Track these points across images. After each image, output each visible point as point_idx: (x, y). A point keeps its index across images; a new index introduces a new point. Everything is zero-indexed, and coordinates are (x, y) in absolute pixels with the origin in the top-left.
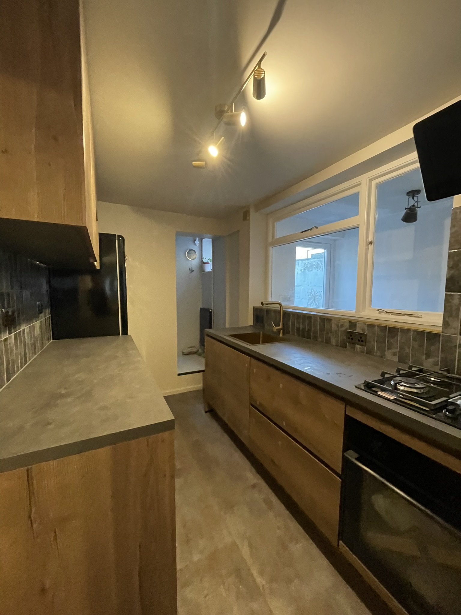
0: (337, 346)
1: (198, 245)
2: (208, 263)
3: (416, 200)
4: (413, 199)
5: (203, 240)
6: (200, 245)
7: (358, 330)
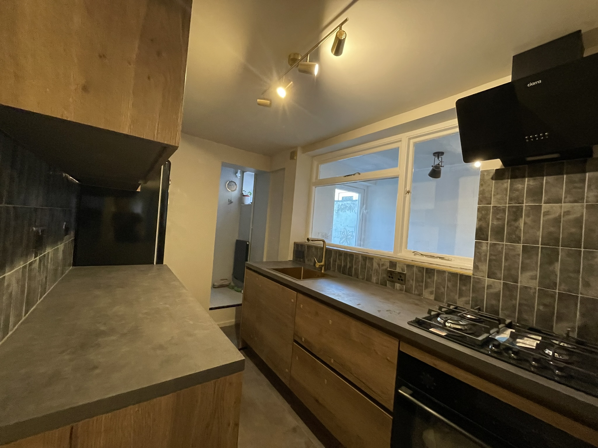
0: (377, 283)
1: (239, 177)
2: (248, 196)
3: (441, 160)
4: (438, 159)
5: (245, 173)
6: (241, 178)
7: (398, 270)
